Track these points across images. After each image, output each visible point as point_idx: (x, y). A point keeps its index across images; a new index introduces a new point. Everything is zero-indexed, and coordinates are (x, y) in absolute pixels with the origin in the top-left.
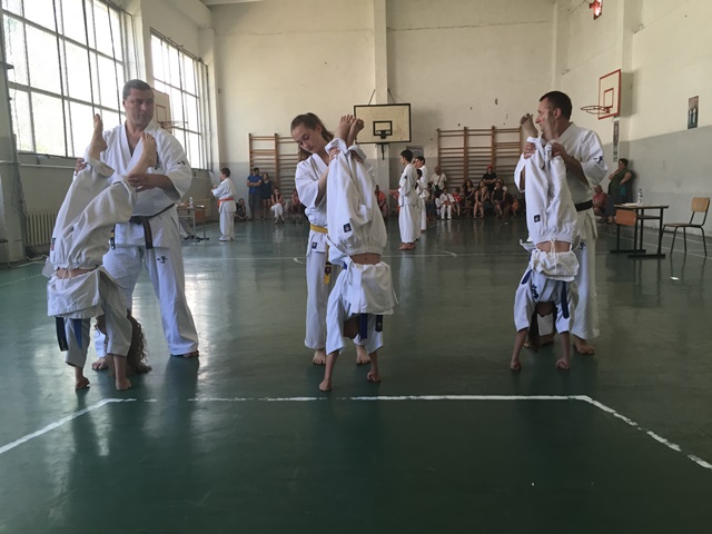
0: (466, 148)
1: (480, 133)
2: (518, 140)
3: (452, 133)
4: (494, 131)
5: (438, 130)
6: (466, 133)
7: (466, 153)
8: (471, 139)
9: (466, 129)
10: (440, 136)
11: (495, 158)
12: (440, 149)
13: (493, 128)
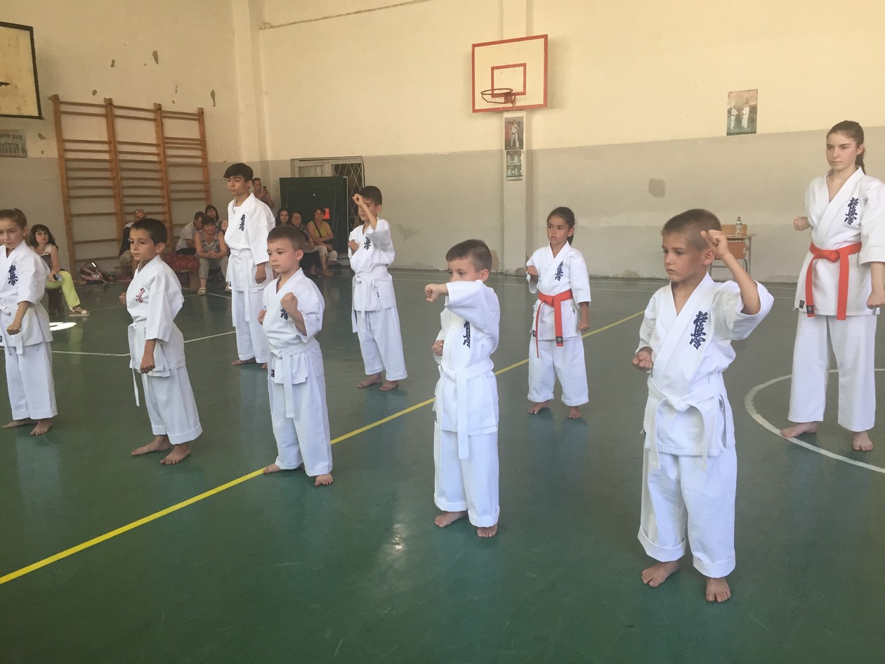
0: (112, 141)
1: (134, 114)
2: (197, 136)
3: (80, 110)
4: (159, 114)
5: (55, 99)
6: (110, 110)
7: (114, 151)
8: (120, 123)
9: (109, 104)
10: (58, 114)
11: (164, 165)
12: (61, 141)
13: (158, 109)
